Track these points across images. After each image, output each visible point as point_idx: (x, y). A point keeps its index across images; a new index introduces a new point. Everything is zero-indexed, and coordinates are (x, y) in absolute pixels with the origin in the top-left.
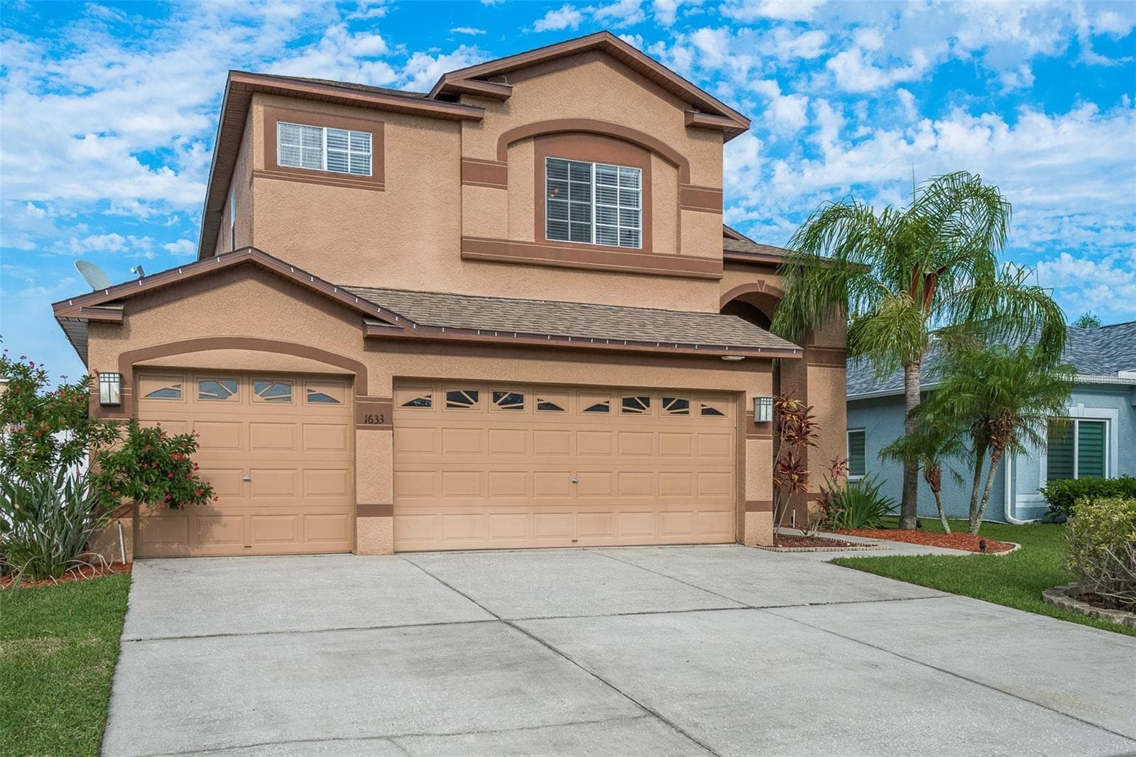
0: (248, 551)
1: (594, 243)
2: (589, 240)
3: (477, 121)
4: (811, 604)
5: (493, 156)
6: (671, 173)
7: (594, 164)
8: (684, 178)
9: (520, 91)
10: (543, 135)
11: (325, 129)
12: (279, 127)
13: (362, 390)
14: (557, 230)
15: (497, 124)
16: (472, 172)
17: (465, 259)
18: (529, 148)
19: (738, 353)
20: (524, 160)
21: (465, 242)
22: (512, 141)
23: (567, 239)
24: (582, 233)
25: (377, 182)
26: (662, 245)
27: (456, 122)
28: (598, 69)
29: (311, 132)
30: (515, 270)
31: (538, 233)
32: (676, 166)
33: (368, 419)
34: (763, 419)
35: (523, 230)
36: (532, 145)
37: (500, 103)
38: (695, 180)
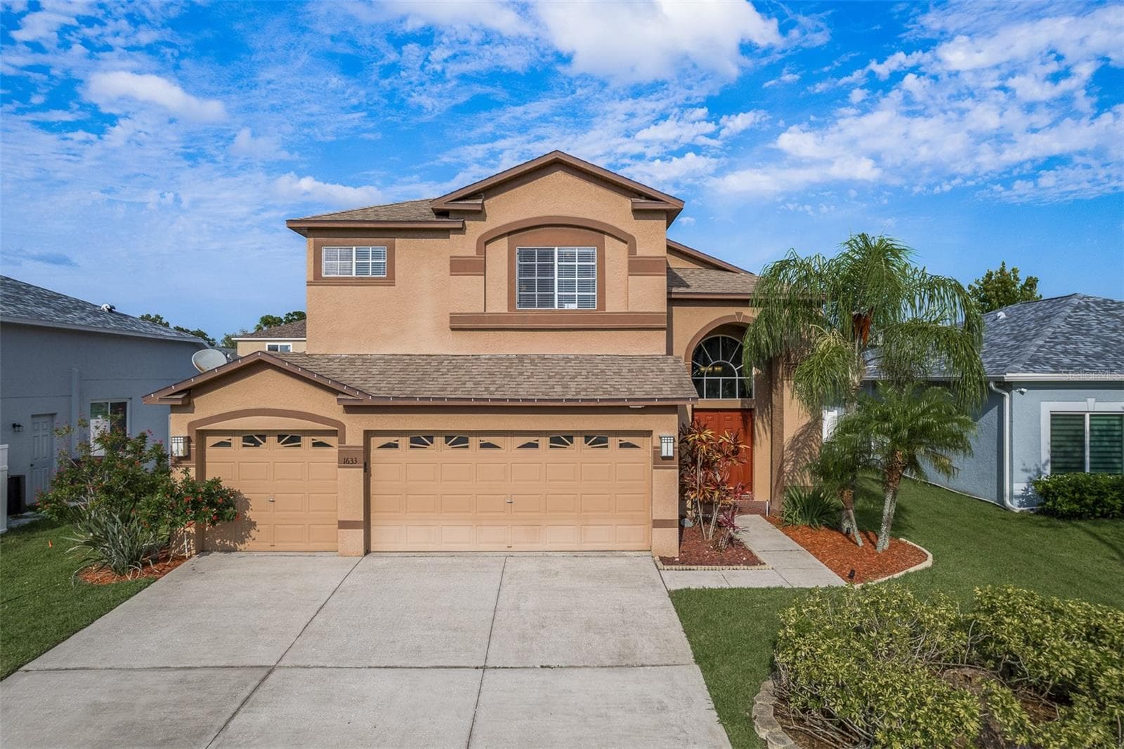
0: (273, 548)
1: (556, 307)
2: (553, 306)
3: (461, 230)
4: (542, 667)
5: (473, 253)
6: (624, 248)
7: (556, 248)
8: (632, 251)
9: (491, 204)
10: (513, 232)
11: (354, 248)
12: (324, 251)
13: (342, 441)
14: (527, 302)
15: (476, 229)
16: (459, 266)
17: (453, 329)
18: (504, 242)
19: (637, 403)
20: (499, 253)
21: (454, 318)
22: (487, 241)
23: (534, 306)
24: (547, 301)
25: (390, 280)
26: (614, 305)
27: (445, 233)
28: (560, 176)
29: (345, 251)
30: (492, 333)
31: (511, 305)
32: (626, 243)
33: (346, 460)
34: (664, 454)
35: (499, 305)
36: (505, 239)
37: (479, 214)
38: (641, 251)
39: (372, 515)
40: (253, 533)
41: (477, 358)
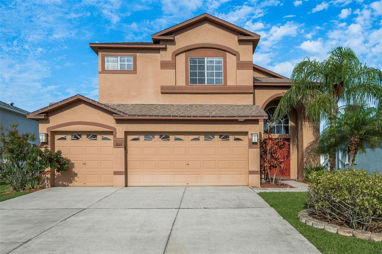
0: (85, 185)
1: (206, 84)
2: (205, 83)
3: (165, 49)
4: (204, 208)
5: (170, 59)
6: (234, 57)
7: (206, 58)
8: (238, 59)
9: (178, 38)
10: (187, 50)
11: (119, 57)
12: (106, 58)
13: (115, 136)
14: (193, 81)
15: (171, 49)
16: (164, 65)
17: (162, 93)
18: (183, 55)
19: (242, 118)
20: (181, 59)
21: (162, 88)
22: (177, 54)
23: (197, 83)
24: (202, 81)
25: (135, 71)
26: (231, 83)
27: (158, 50)
28: (207, 26)
29: (115, 59)
30: (179, 95)
31: (187, 83)
32: (235, 55)
33: (117, 145)
34: (253, 141)
35: (182, 82)
36: (184, 54)
37: (172, 42)
38: (242, 59)
39: (128, 170)
40: (76, 178)
41: (173, 105)
